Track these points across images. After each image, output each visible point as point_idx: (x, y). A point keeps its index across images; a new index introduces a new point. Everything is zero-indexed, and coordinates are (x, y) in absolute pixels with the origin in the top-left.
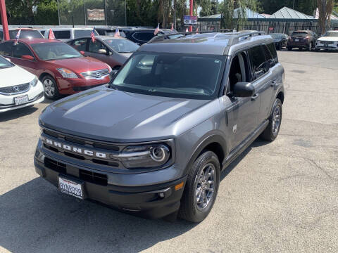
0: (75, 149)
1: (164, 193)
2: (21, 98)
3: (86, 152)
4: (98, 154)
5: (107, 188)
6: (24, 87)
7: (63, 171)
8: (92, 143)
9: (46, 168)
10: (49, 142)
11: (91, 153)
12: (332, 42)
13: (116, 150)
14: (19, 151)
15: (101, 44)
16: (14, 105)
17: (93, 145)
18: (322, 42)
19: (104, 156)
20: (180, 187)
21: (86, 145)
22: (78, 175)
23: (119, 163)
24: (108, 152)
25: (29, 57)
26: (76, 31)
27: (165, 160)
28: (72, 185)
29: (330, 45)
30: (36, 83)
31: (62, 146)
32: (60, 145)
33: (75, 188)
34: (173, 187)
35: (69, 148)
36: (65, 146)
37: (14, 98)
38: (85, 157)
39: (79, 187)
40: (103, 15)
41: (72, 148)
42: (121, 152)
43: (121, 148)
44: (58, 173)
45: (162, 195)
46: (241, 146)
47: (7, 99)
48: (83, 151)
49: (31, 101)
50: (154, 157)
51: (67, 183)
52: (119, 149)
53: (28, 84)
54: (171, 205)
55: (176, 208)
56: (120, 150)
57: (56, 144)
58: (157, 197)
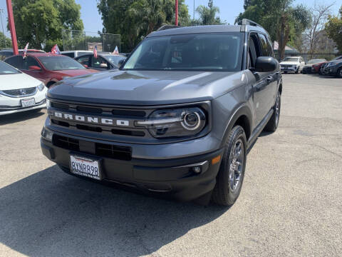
0: (90, 119)
1: (200, 167)
2: (28, 101)
3: (103, 121)
4: (119, 122)
5: (131, 163)
6: (31, 91)
7: (75, 148)
8: (111, 110)
9: (54, 147)
10: (58, 115)
11: (110, 122)
12: (290, 66)
13: (142, 116)
14: (24, 146)
15: (102, 60)
16: (20, 107)
17: (112, 112)
18: (282, 66)
19: (126, 123)
20: (217, 160)
21: (103, 113)
22: (93, 151)
23: (146, 131)
24: (131, 118)
25: (37, 67)
26: (79, 53)
27: (200, 127)
28: (87, 164)
29: (289, 68)
30: (43, 88)
31: (74, 117)
32: (71, 117)
33: (90, 167)
34: (210, 160)
35: (83, 119)
36: (77, 118)
37: (21, 101)
38: (103, 128)
39: (96, 164)
40: (101, 47)
41: (86, 119)
42: (148, 118)
43: (148, 113)
44: (69, 151)
45: (197, 170)
46: (258, 129)
47: (14, 101)
48: (100, 120)
49: (37, 104)
50: (185, 125)
51: (80, 162)
52: (145, 113)
53: (35, 88)
54: (207, 183)
55: (211, 187)
56: (147, 116)
57: (66, 116)
58: (192, 173)
